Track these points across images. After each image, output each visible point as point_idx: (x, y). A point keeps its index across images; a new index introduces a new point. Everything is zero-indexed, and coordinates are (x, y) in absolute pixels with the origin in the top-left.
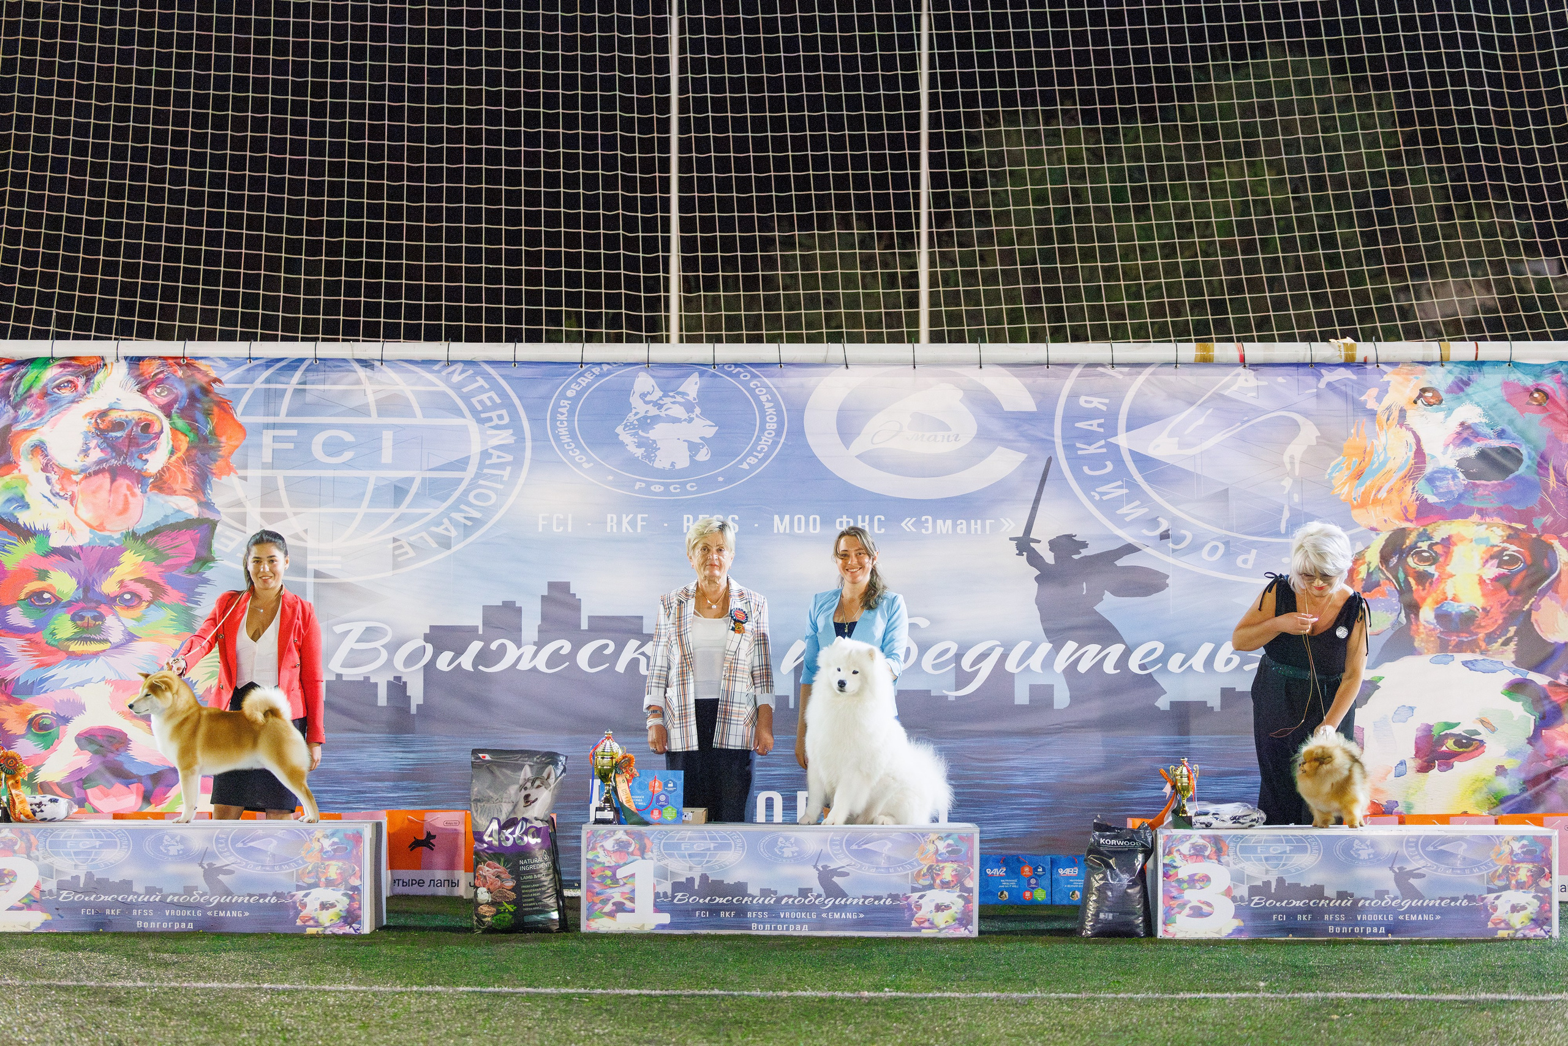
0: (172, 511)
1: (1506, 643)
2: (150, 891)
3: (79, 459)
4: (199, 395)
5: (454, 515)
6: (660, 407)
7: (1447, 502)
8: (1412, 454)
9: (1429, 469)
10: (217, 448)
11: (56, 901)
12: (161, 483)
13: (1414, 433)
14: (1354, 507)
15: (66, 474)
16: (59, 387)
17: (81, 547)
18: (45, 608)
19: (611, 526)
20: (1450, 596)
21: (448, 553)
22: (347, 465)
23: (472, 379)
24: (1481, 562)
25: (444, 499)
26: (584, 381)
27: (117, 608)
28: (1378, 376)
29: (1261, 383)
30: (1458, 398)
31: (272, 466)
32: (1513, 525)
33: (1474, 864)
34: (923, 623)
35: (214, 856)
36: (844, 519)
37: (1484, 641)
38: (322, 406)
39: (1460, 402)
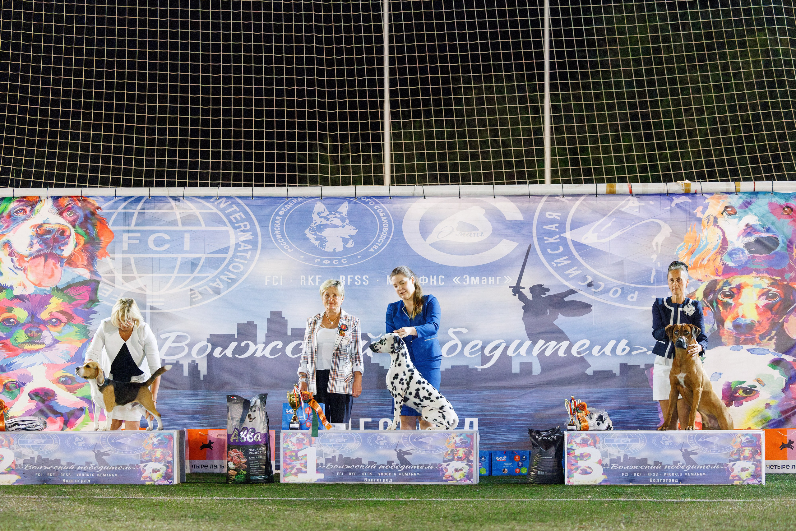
0: (76, 276)
1: (770, 340)
2: (69, 464)
3: (28, 249)
4: (90, 216)
5: (222, 277)
6: (328, 219)
7: (739, 266)
8: (720, 241)
9: (729, 248)
10: (99, 243)
11: (23, 470)
12: (71, 262)
13: (722, 230)
14: (690, 269)
15: (21, 257)
16: (17, 212)
17: (30, 295)
18: (11, 327)
19: (303, 282)
20: (741, 315)
21: (219, 296)
22: (167, 251)
23: (231, 206)
24: (757, 297)
25: (217, 268)
26: (288, 207)
27: (49, 327)
28: (703, 200)
29: (641, 204)
30: (745, 211)
31: (128, 252)
32: (774, 277)
33: (722, 447)
34: (464, 331)
35: (100, 447)
36: (423, 277)
37: (759, 338)
38: (154, 220)
39: (746, 213)
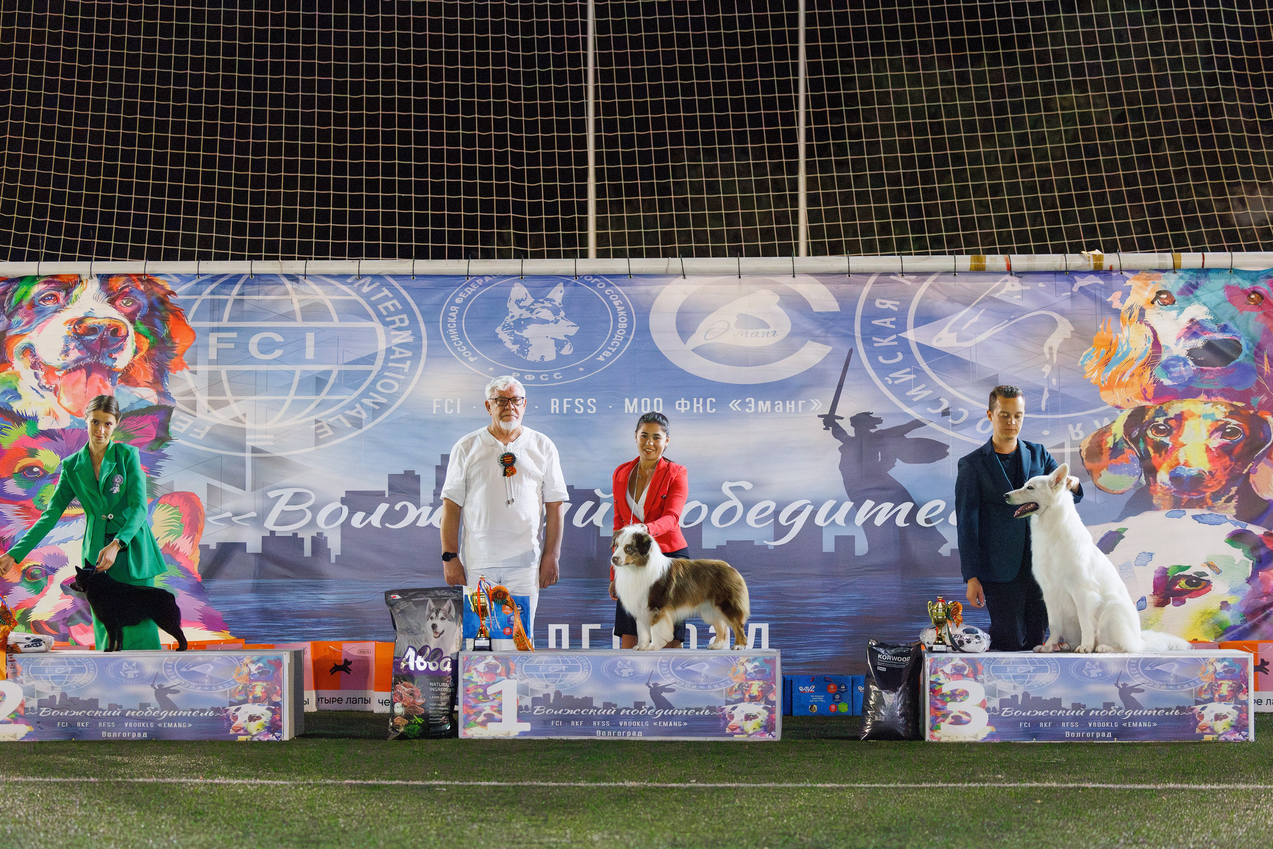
0: (136, 400)
1: (1228, 501)
2: (112, 707)
3: (61, 358)
4: (157, 305)
5: (364, 401)
6: (532, 311)
7: (1179, 385)
8: (1150, 345)
9: (1164, 357)
10: (172, 348)
11: (37, 716)
12: (127, 377)
13: (1152, 328)
14: (1102, 389)
15: (50, 370)
16: (43, 299)
17: (63, 430)
18: (35, 480)
20: (1182, 462)
21: (360, 431)
22: (277, 361)
23: (378, 290)
24: (1208, 434)
25: (356, 388)
26: (469, 291)
28: (1122, 281)
29: (1025, 288)
30: (1189, 300)
31: (217, 362)
32: (1235, 403)
34: (748, 486)
35: (163, 678)
36: (683, 401)
37: (1211, 498)
38: (257, 313)
39: (1190, 302)
